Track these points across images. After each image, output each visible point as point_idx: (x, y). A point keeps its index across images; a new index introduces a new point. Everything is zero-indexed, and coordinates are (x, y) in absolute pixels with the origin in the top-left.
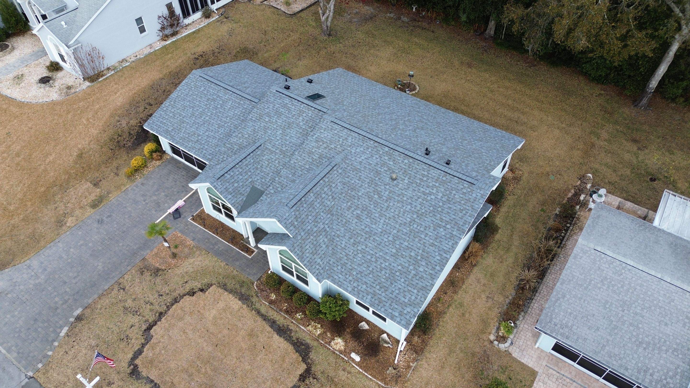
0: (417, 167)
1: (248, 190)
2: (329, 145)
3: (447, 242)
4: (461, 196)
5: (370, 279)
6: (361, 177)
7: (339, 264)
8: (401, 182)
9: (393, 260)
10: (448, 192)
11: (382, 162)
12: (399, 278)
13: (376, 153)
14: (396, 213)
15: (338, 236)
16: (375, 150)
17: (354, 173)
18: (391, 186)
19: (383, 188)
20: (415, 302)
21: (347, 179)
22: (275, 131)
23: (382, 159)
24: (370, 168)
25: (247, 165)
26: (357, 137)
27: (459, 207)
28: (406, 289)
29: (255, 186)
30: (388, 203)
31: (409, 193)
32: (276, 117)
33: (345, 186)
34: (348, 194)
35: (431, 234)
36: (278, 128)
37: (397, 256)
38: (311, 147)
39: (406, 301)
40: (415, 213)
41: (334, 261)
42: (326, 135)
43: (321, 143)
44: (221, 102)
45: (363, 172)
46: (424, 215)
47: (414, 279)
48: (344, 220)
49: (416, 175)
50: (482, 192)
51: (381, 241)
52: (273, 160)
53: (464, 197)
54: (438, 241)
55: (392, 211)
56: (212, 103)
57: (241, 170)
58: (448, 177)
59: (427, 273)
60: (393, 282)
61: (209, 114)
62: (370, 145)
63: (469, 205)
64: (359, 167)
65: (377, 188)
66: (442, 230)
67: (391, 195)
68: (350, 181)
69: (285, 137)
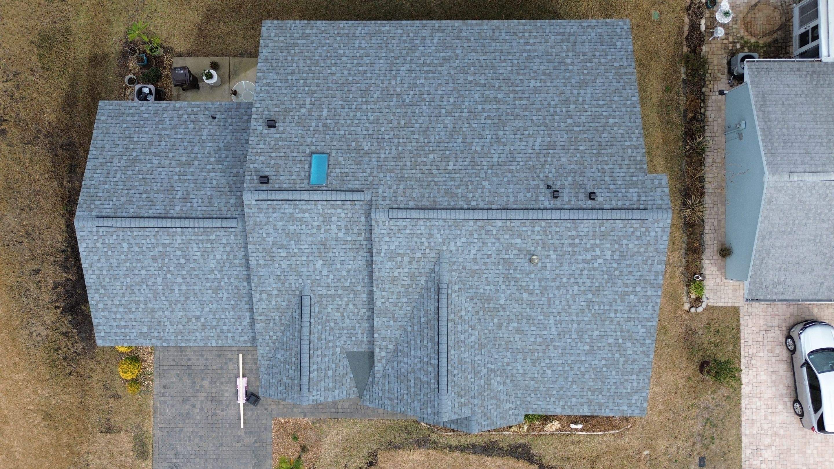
0: (557, 229)
1: (346, 362)
2: (412, 256)
3: (645, 308)
4: (637, 242)
5: (576, 390)
6: (489, 279)
7: (529, 392)
8: (548, 261)
9: (591, 358)
10: (617, 246)
11: (505, 245)
12: (609, 373)
13: (487, 237)
14: (564, 303)
15: (508, 364)
16: (483, 232)
17: (476, 278)
18: (536, 272)
19: (527, 279)
20: (639, 388)
21: (471, 291)
22: (311, 265)
23: (502, 241)
24: (493, 260)
25: (320, 339)
26: (444, 224)
27: (640, 258)
28: (623, 380)
29: (348, 350)
30: (546, 295)
31: (566, 270)
32: (293, 242)
33: (475, 301)
34: (487, 310)
35: (621, 308)
36: (311, 258)
37: (594, 352)
38: (388, 270)
39: (629, 391)
40: (587, 293)
41: (522, 392)
42: (397, 244)
43: (399, 259)
44: (179, 253)
45: (486, 271)
46: (601, 288)
47: (626, 366)
48: (503, 343)
49: (561, 242)
50: (661, 225)
51: (564, 344)
52: (344, 307)
53: (641, 242)
54: (633, 311)
55: (557, 302)
56: (166, 261)
57: (319, 352)
58: (608, 224)
59: (638, 352)
60: (604, 380)
61: (180, 280)
62: (471, 228)
63: (652, 250)
64: (477, 267)
65: (519, 283)
66: (632, 297)
67: (543, 284)
68: (478, 291)
69: (334, 266)
